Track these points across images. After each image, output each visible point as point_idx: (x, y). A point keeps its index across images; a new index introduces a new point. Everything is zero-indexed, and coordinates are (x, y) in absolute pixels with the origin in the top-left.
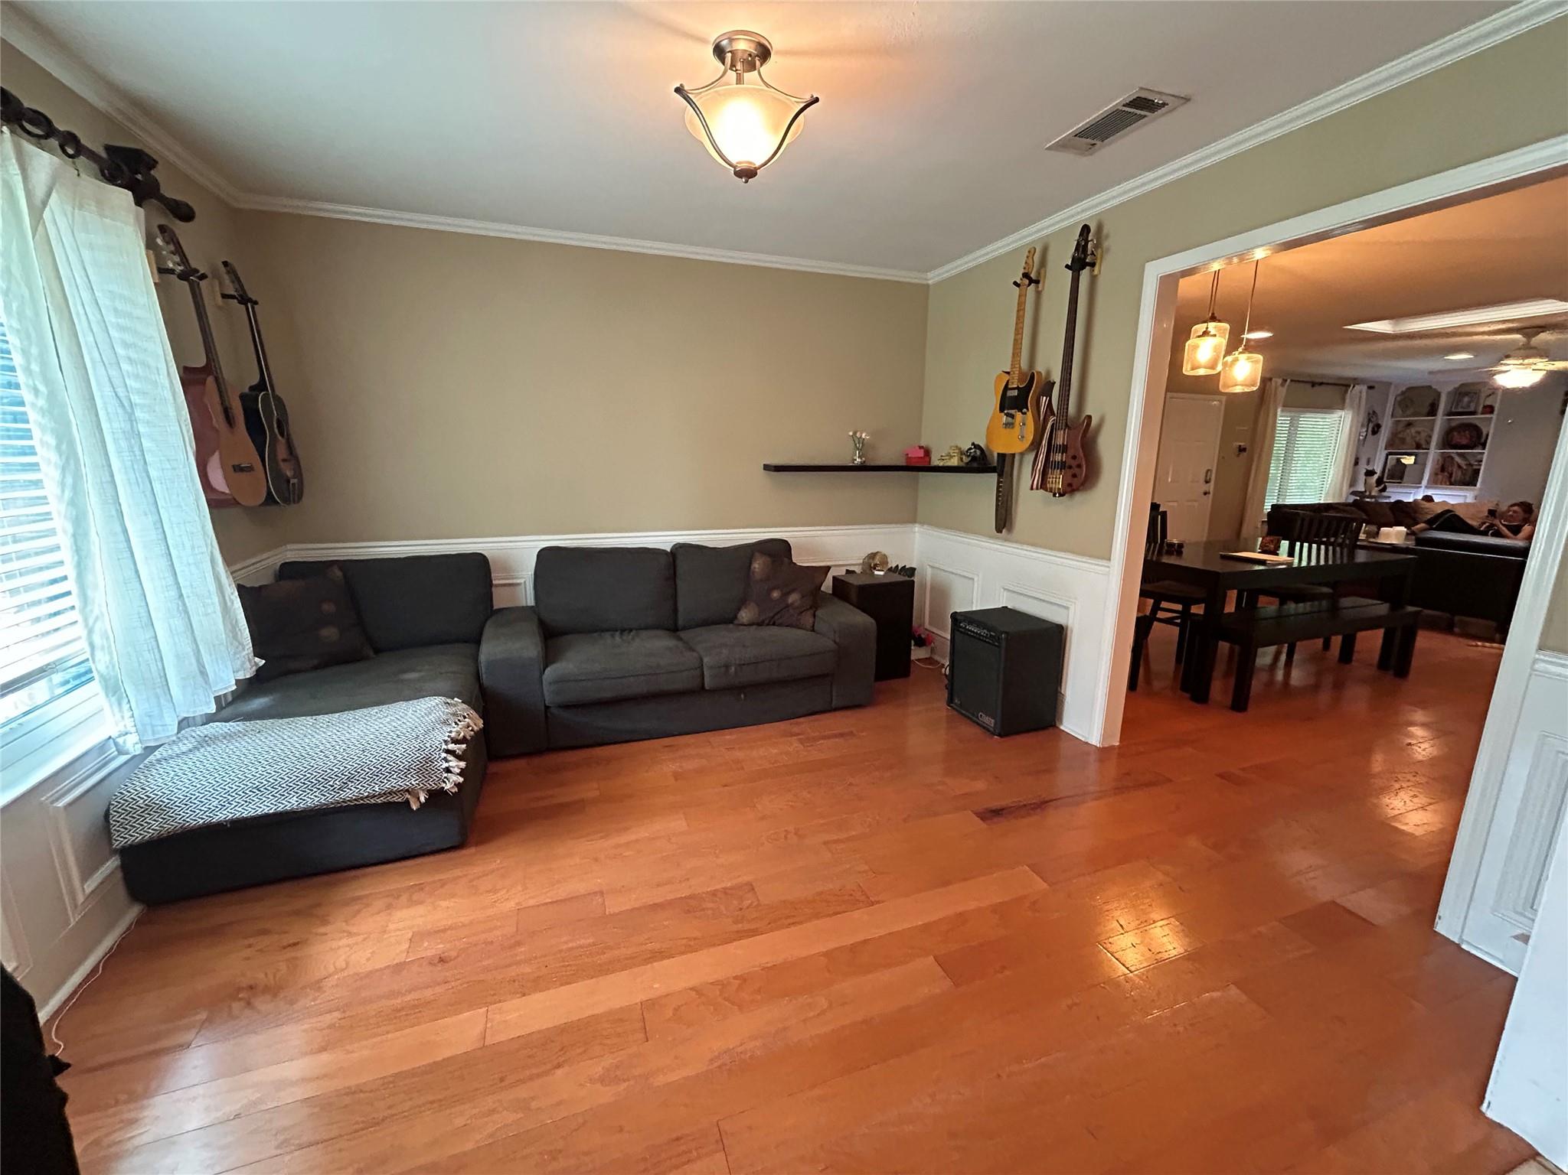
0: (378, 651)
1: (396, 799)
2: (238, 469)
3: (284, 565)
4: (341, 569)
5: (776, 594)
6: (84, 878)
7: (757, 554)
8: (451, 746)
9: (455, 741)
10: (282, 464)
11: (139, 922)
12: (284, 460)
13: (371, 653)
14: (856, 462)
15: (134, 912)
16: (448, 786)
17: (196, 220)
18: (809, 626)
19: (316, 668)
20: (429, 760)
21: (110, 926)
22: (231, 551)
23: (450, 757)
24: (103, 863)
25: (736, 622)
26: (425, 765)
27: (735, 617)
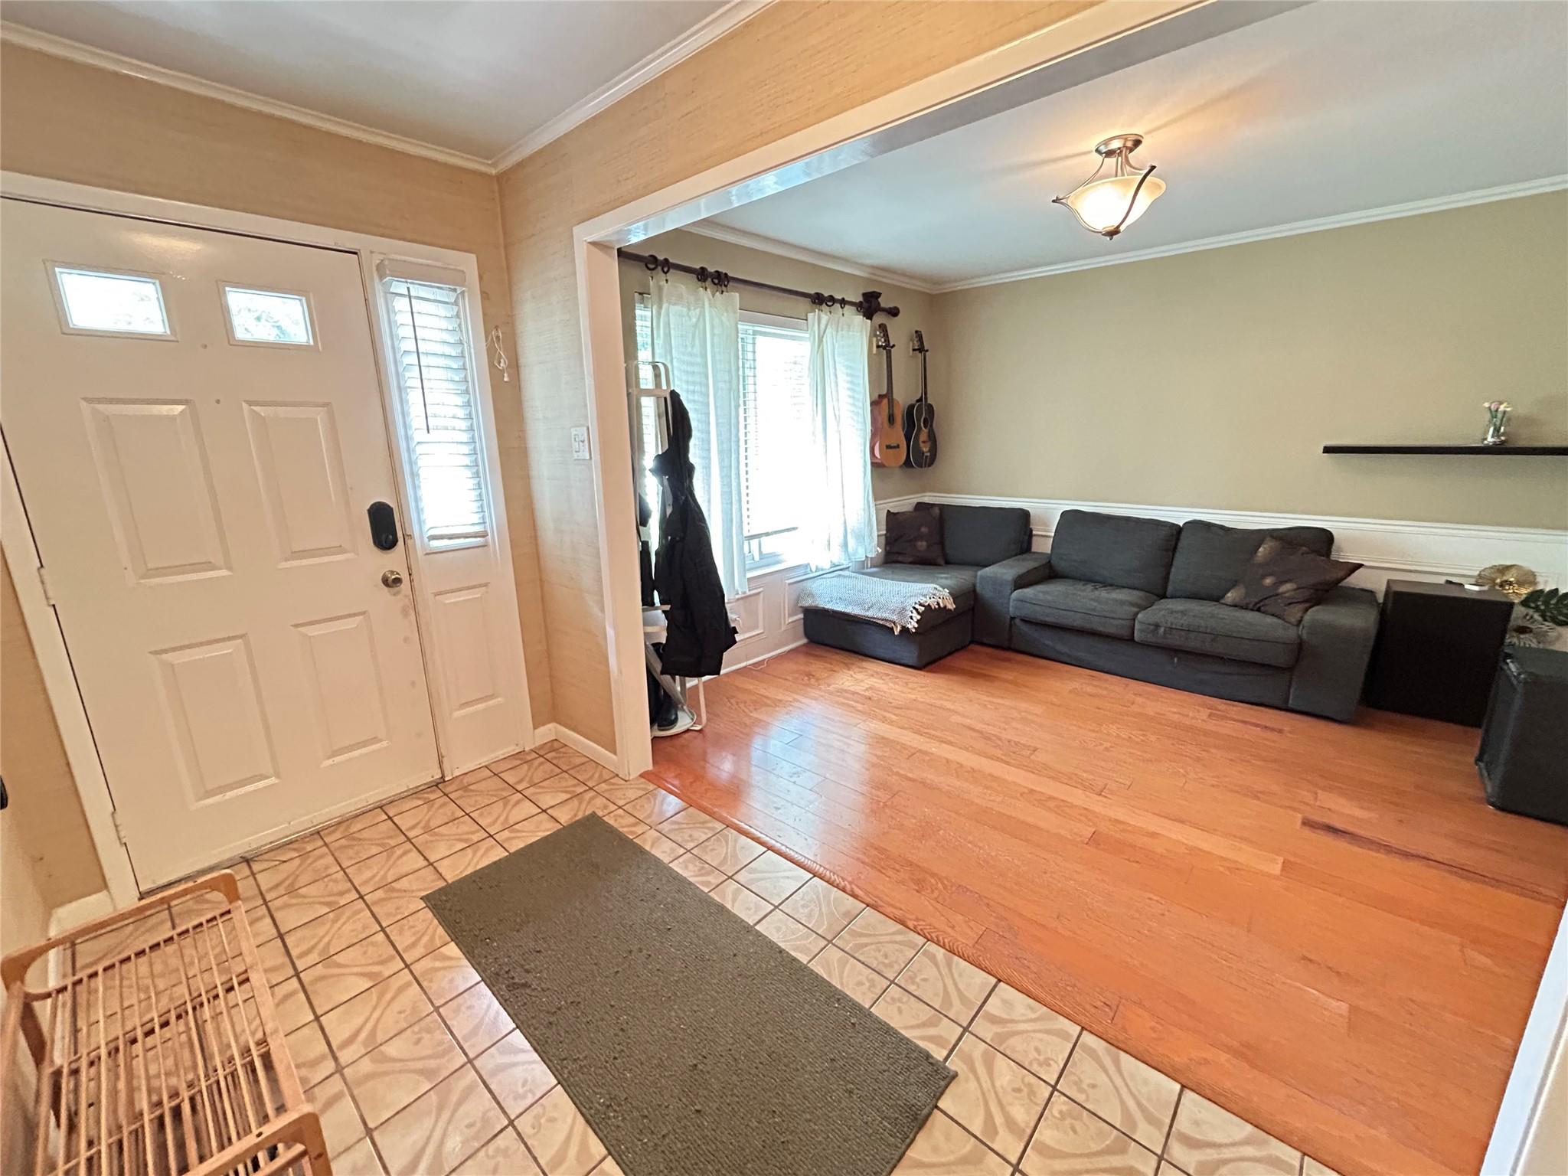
0: (948, 563)
1: (888, 625)
2: (889, 447)
3: (918, 504)
4: (940, 509)
5: (1268, 581)
6: (790, 615)
7: (1268, 538)
8: (917, 606)
9: (921, 605)
10: (922, 445)
11: (804, 645)
12: (924, 442)
13: (942, 562)
14: (1486, 442)
15: (804, 641)
16: (910, 626)
17: (900, 315)
18: (1293, 620)
19: (911, 563)
20: (904, 609)
21: (796, 641)
22: (878, 494)
23: (914, 611)
24: (796, 615)
25: (1222, 601)
26: (902, 611)
27: (1223, 597)
